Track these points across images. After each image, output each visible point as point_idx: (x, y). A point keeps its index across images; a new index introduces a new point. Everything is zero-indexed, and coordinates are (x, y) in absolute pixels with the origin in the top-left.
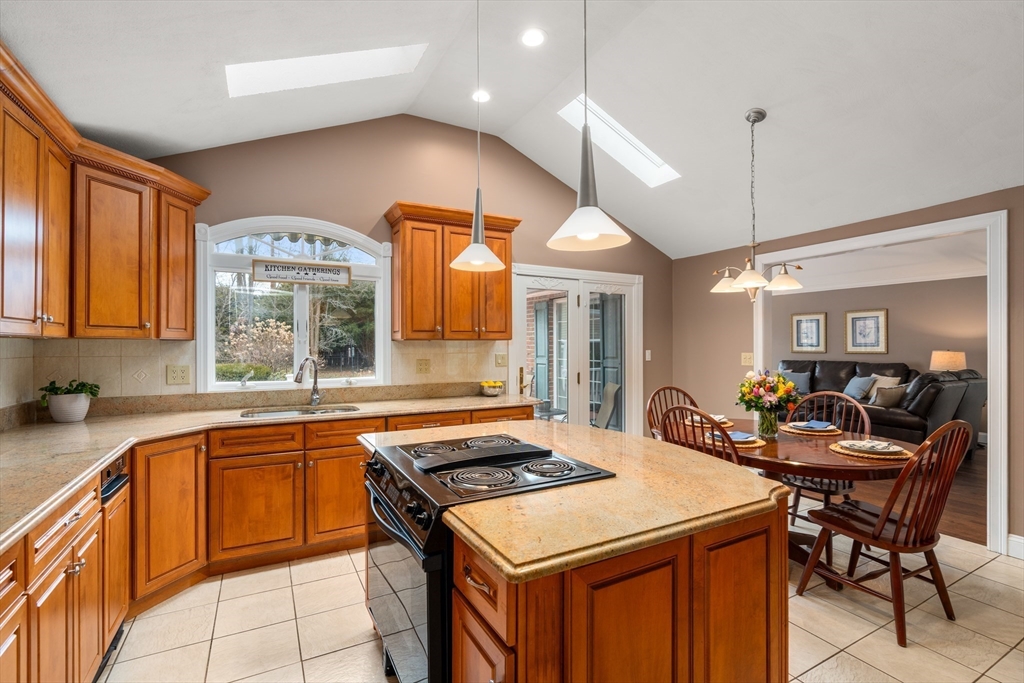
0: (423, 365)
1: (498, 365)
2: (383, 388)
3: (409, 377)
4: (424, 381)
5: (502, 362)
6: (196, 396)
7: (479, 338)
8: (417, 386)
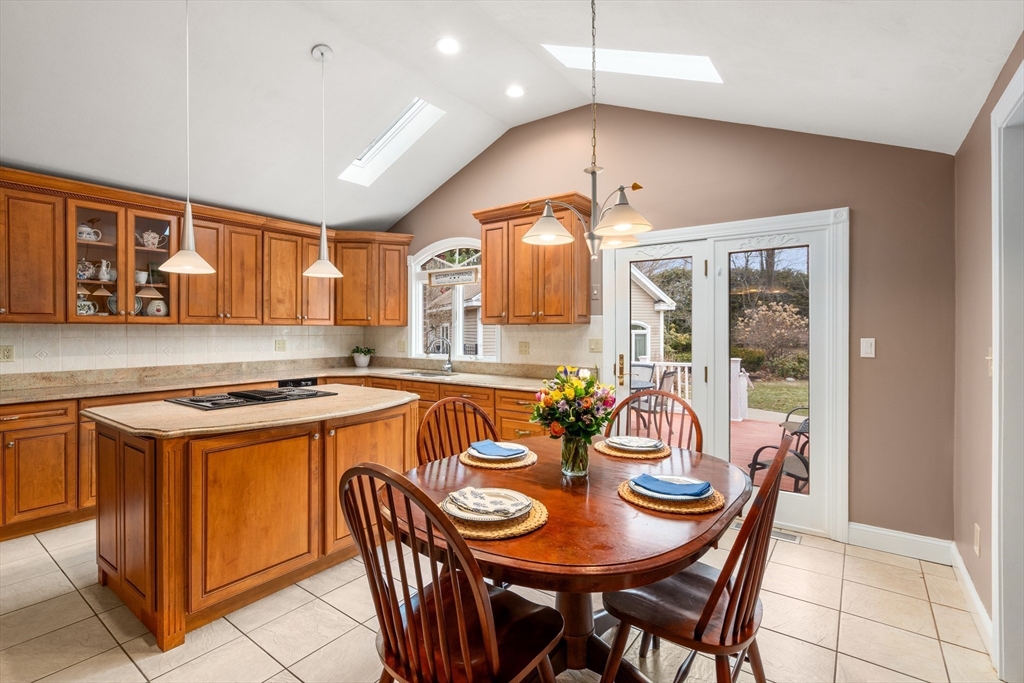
0: (524, 347)
1: (592, 350)
2: (494, 364)
3: (513, 358)
4: (524, 362)
5: (596, 348)
6: (407, 360)
7: (538, 322)
8: (517, 365)
